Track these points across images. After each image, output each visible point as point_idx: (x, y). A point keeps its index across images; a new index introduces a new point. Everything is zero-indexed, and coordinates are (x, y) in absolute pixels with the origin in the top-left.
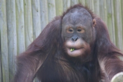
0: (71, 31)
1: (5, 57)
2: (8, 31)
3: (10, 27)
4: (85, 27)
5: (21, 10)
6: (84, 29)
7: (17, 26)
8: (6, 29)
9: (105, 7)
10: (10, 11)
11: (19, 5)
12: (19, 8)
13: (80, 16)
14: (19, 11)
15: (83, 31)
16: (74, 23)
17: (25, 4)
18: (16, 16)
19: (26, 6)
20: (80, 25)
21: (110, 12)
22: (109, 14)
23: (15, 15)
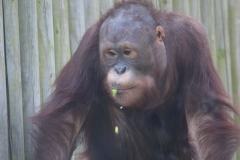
0: (113, 54)
1: (18, 135)
2: (24, 83)
3: (27, 75)
4: (135, 45)
5: (49, 42)
6: (135, 50)
7: (41, 73)
8: (20, 80)
9: (213, 38)
10: (27, 45)
11: (44, 33)
12: (45, 39)
13: (126, 24)
14: (46, 45)
15: (133, 54)
16: (115, 40)
17: (56, 32)
18: (40, 55)
19: (58, 36)
20: (125, 43)
21: (223, 47)
22: (220, 50)
23: (37, 53)
